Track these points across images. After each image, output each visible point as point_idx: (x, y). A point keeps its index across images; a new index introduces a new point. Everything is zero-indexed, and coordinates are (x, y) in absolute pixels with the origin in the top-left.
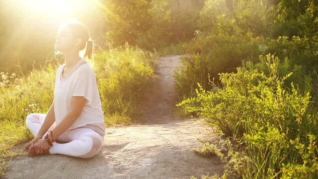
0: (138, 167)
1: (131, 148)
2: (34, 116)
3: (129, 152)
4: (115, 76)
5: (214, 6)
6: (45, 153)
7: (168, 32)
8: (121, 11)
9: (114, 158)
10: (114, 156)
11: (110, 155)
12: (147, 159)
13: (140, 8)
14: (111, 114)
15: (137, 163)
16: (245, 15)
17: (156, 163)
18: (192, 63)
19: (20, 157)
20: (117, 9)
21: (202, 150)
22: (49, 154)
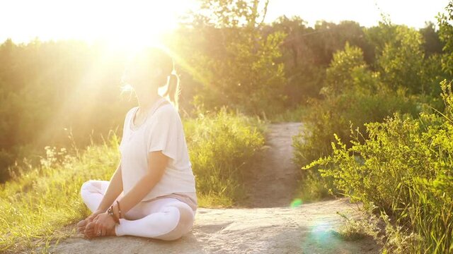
0: (248, 253)
1: (236, 229)
2: (94, 185)
3: (233, 233)
4: (208, 145)
5: (347, 60)
6: (109, 234)
7: (281, 96)
8: (215, 65)
9: (211, 241)
10: (210, 239)
11: (205, 238)
12: (261, 243)
13: (242, 62)
14: (203, 193)
15: (246, 247)
16: (394, 68)
17: (275, 247)
18: (319, 126)
19: (71, 240)
20: (209, 63)
21: (344, 231)
22: (115, 235)
